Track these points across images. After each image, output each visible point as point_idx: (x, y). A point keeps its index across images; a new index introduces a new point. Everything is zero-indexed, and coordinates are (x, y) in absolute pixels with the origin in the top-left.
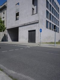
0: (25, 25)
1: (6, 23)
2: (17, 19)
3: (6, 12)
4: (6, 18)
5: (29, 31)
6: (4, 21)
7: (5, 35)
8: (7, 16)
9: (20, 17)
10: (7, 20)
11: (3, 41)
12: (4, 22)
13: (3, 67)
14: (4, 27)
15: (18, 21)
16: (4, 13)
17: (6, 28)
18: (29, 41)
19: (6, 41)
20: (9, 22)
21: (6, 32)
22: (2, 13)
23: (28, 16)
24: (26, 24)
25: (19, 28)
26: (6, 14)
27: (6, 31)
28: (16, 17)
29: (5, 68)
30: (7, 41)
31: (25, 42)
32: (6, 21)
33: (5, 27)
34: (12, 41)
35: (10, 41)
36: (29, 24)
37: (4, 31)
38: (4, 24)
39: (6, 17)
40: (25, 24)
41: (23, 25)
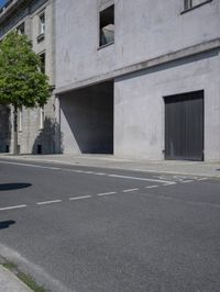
0: (144, 69)
1: (54, 64)
2: (103, 42)
3: (54, 12)
4: (54, 42)
5: (168, 99)
6: (43, 56)
7: (47, 122)
8: (58, 28)
9: (118, 29)
10: (58, 51)
11: (38, 150)
12: (43, 60)
13: (47, 276)
14: (42, 82)
15: (108, 49)
16: (42, 18)
17: (52, 89)
18: (167, 154)
19: (54, 153)
20: (67, 59)
21: (53, 110)
22: (36, 18)
23: (160, 21)
24: (150, 65)
25: (115, 84)
26: (54, 20)
27: (53, 101)
28: (101, 33)
29: (56, 282)
30: (61, 153)
31: (146, 157)
32: (54, 53)
33: (50, 83)
34: (84, 152)
35: (71, 151)
36: (166, 59)
37: (42, 102)
38: (43, 70)
39: (54, 33)
40: (143, 63)
41: (134, 69)
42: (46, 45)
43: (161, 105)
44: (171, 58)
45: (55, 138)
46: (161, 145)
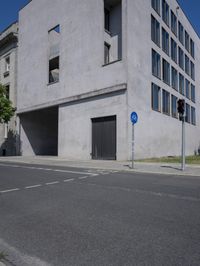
0: (79, 100)
1: (16, 93)
2: (52, 80)
3: (16, 57)
4: (16, 78)
5: (94, 120)
6: (8, 87)
7: (10, 133)
8: (19, 69)
9: (61, 72)
10: (19, 84)
11: (3, 153)
12: (8, 90)
13: (6, 245)
14: (7, 105)
15: (54, 85)
16: (8, 60)
17: (14, 110)
18: (93, 156)
19: (15, 155)
20: (26, 90)
21: (15, 124)
23: (89, 69)
24: (83, 97)
25: (60, 109)
26: (16, 62)
27: (15, 119)
28: (50, 74)
29: (12, 249)
30: (20, 154)
31: (79, 158)
32: (16, 85)
33: (13, 106)
34: (37, 154)
35: (27, 154)
36: (93, 94)
37: (7, 120)
38: (8, 97)
39: (16, 72)
40: (79, 96)
41: (72, 99)
42: (10, 80)
43: (89, 124)
44: (96, 94)
45: (16, 144)
46: (89, 150)
